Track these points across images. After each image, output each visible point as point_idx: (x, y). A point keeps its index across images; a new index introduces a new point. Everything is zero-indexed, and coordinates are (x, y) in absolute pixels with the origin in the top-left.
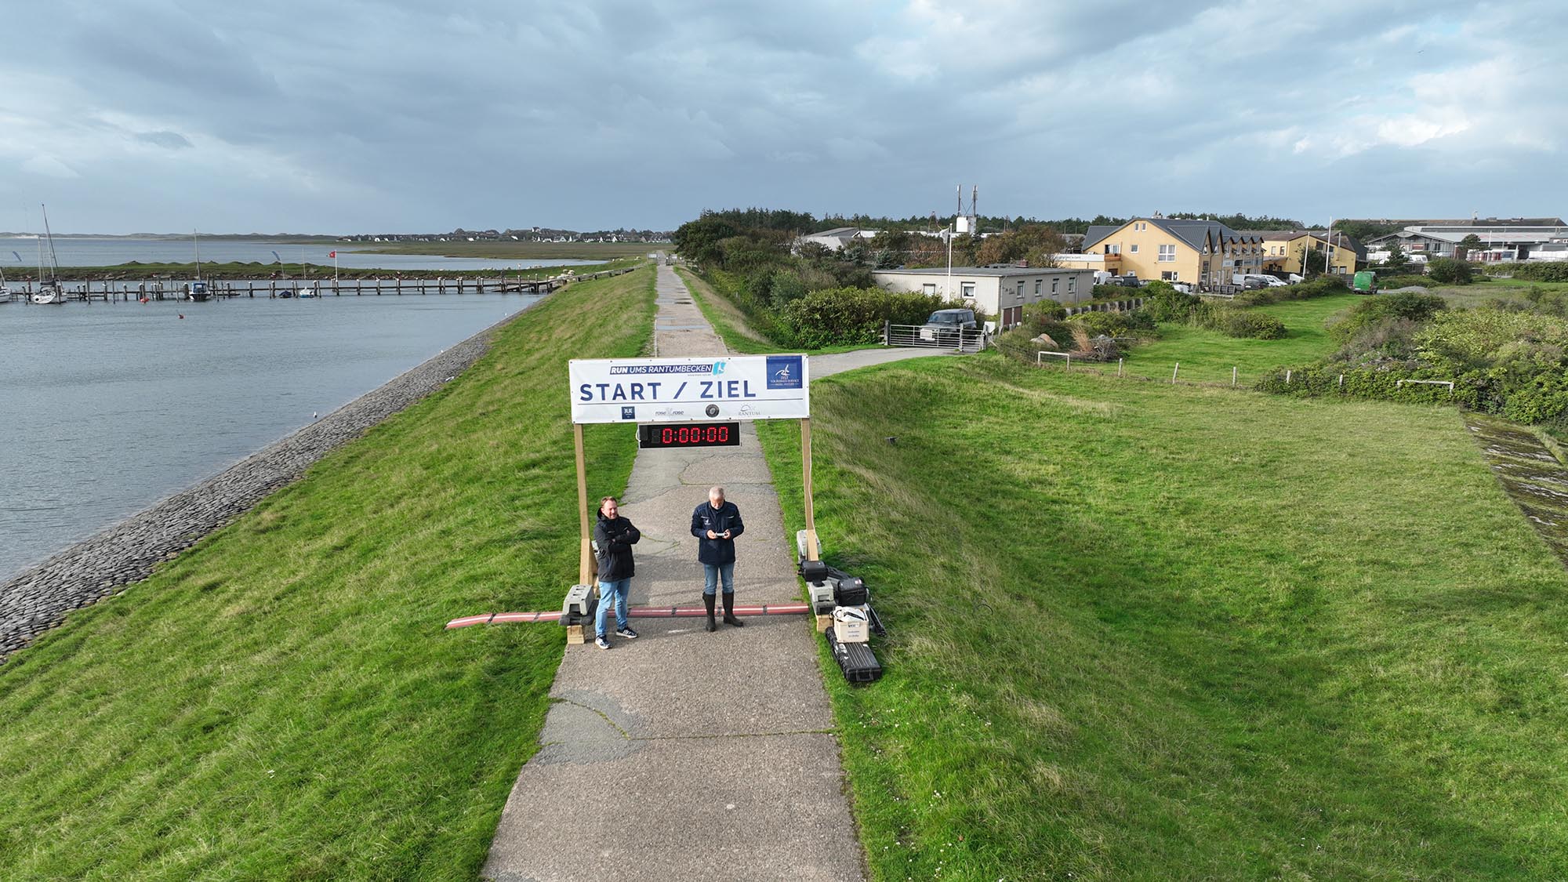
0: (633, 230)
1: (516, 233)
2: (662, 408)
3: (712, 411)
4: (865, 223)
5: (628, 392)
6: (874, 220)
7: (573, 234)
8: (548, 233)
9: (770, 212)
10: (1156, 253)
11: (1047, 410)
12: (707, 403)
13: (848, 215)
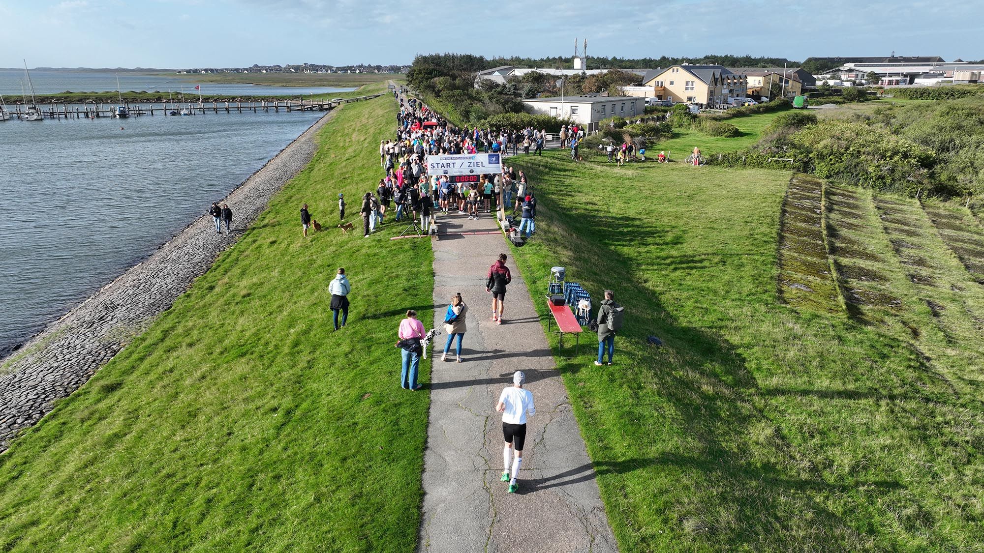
0: (370, 65)
1: (293, 67)
2: (456, 170)
3: (472, 171)
4: (518, 62)
5: (446, 166)
6: (523, 60)
7: (330, 68)
8: (315, 68)
9: (459, 55)
10: (684, 86)
11: (603, 174)
12: (470, 169)
13: (508, 57)
